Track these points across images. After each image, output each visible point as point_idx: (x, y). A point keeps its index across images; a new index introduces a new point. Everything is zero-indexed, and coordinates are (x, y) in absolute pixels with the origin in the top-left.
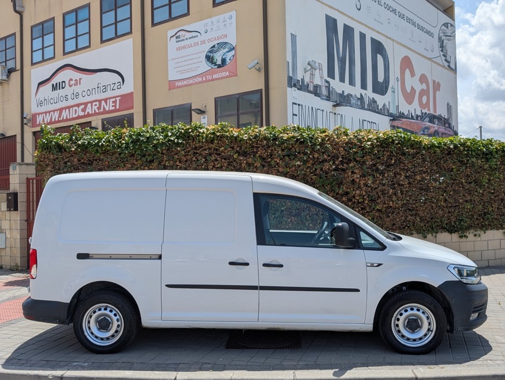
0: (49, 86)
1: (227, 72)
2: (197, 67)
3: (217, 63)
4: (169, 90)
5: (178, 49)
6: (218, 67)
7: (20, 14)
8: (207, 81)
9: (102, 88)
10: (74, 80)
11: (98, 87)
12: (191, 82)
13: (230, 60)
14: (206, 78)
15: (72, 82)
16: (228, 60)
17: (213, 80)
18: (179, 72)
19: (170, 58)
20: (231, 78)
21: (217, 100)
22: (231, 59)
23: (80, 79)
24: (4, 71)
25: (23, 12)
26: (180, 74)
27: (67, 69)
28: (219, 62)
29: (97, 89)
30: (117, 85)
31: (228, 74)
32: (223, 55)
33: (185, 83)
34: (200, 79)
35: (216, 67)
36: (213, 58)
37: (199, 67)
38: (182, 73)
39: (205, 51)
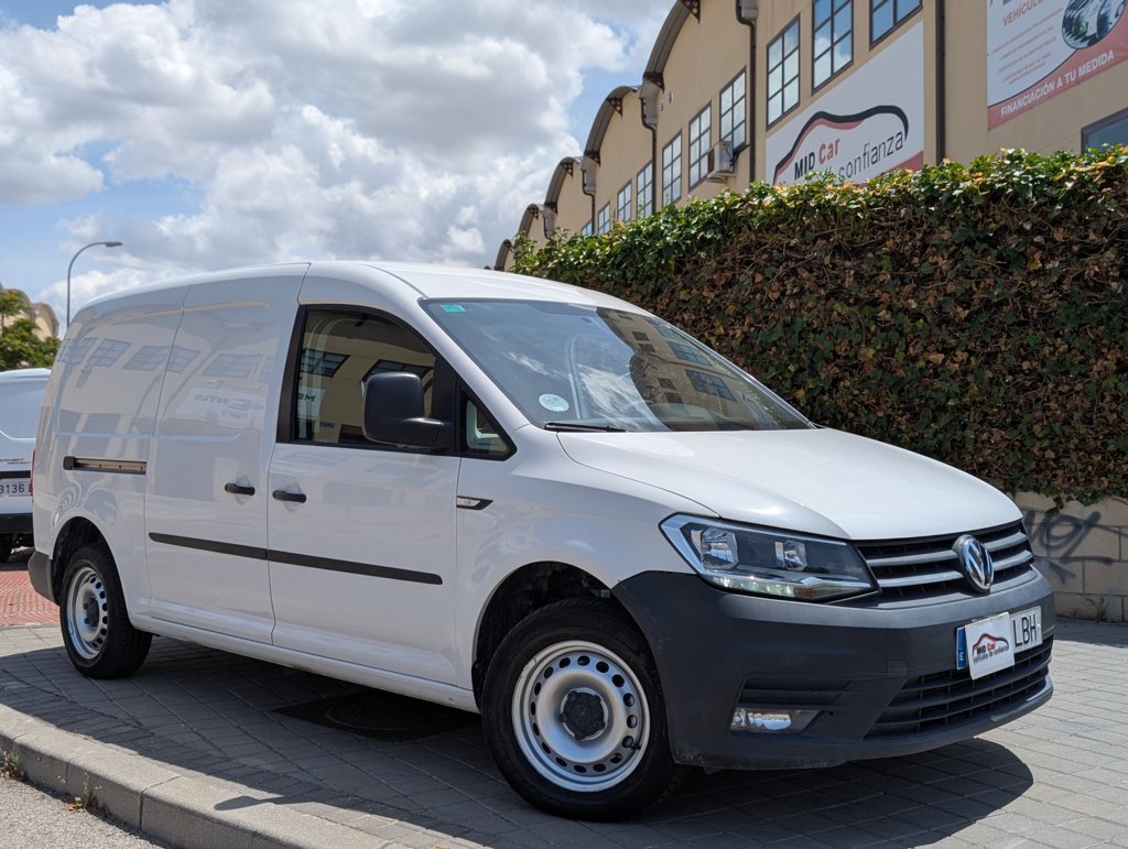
0: (790, 169)
1: (1111, 52)
2: (1044, 57)
3: (1088, 34)
4: (989, 130)
5: (1008, 20)
6: (1090, 44)
7: (750, 23)
8: (1066, 87)
9: (871, 154)
10: (827, 146)
11: (865, 154)
12: (1033, 97)
13: (1117, 15)
14: (1064, 80)
15: (825, 152)
16: (1112, 19)
17: (1078, 82)
18: (1007, 79)
19: (991, 47)
20: (1118, 66)
21: (1086, 132)
22: (1120, 12)
23: (837, 142)
24: (724, 152)
25: (755, 20)
26: (1011, 82)
27: (820, 124)
28: (1092, 30)
29: (862, 158)
30: (896, 140)
31: (1111, 55)
32: (1102, 7)
33: (1021, 103)
34: (1051, 87)
35: (1085, 44)
36: (1078, 23)
37: (1049, 55)
38: (1015, 80)
39: (1060, 10)
